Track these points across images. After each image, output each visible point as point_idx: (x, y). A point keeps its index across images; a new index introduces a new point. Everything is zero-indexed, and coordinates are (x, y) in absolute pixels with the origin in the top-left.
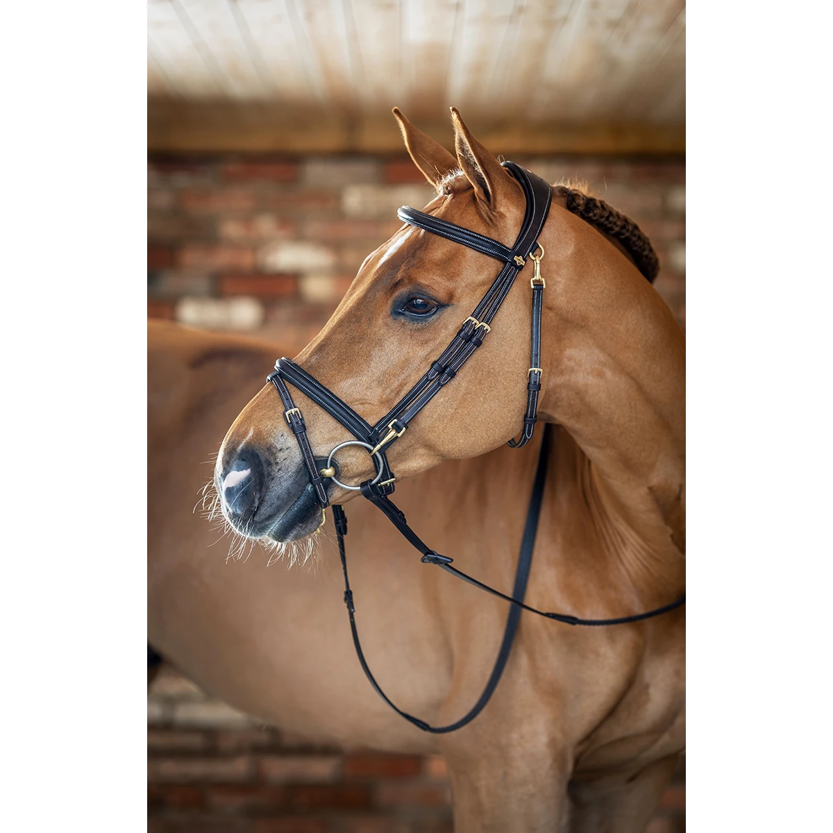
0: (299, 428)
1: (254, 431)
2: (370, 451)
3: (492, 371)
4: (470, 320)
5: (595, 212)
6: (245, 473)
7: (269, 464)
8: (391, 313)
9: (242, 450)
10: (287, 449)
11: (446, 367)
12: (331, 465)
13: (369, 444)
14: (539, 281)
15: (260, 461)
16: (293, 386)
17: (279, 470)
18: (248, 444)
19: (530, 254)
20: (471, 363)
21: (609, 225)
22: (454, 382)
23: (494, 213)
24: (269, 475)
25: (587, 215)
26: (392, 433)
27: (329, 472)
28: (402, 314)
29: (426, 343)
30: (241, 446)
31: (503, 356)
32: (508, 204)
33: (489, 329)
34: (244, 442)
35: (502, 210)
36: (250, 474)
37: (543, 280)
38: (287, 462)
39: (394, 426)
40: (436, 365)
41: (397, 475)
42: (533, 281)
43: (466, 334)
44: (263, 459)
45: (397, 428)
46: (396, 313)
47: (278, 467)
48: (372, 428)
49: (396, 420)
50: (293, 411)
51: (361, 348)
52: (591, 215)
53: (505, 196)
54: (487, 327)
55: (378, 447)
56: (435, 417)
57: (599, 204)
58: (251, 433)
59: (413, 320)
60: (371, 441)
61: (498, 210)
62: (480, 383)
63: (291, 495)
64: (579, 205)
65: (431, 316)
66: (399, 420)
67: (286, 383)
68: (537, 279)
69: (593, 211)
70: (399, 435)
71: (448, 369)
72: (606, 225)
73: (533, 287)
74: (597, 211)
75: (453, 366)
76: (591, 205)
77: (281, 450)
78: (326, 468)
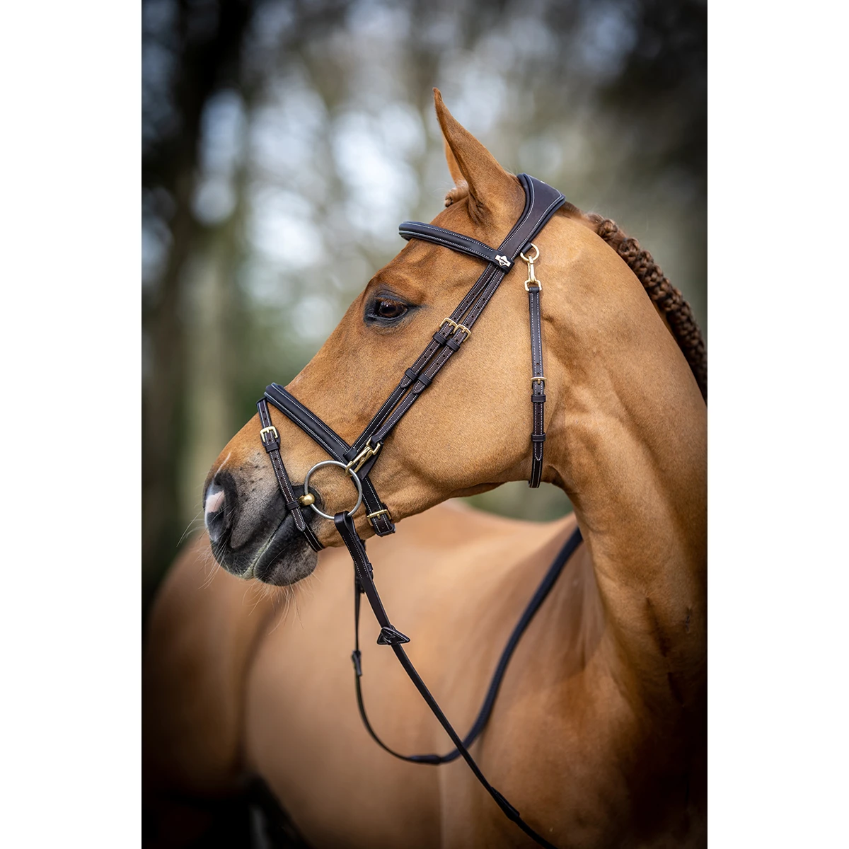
0: (273, 448)
1: (231, 456)
3: (475, 381)
6: (220, 496)
8: (364, 320)
9: (218, 474)
10: (263, 467)
11: (420, 374)
12: (309, 492)
14: (535, 283)
15: (233, 480)
17: (253, 490)
18: (224, 468)
19: (522, 254)
23: (481, 210)
24: (243, 495)
28: (375, 319)
30: (218, 471)
31: (488, 365)
33: (469, 333)
34: (221, 467)
36: (225, 495)
37: (539, 282)
38: (262, 483)
42: (528, 283)
43: (443, 337)
44: (235, 478)
45: (373, 444)
46: (368, 319)
47: (253, 487)
48: (349, 447)
49: (371, 438)
55: (351, 463)
58: (228, 457)
60: (347, 460)
65: (401, 318)
66: (374, 436)
68: (532, 280)
70: (375, 452)
71: (423, 377)
73: (527, 289)
75: (428, 372)
77: (256, 467)
78: (304, 495)
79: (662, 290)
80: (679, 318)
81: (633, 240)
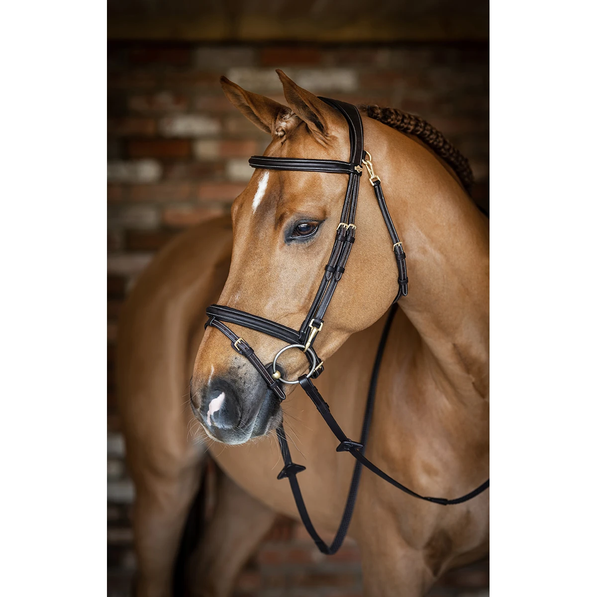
0: (248, 353)
1: (215, 368)
2: (303, 349)
4: (341, 225)
5: (392, 117)
6: (222, 397)
7: (235, 381)
8: (285, 242)
9: (212, 383)
10: (244, 365)
11: (336, 267)
12: (277, 369)
13: (300, 344)
14: (376, 178)
15: (229, 384)
16: (231, 324)
17: (244, 383)
18: (214, 377)
19: (363, 160)
20: (352, 257)
21: (405, 126)
22: (345, 276)
23: (329, 138)
24: (239, 389)
25: (386, 122)
26: (314, 331)
27: (277, 375)
28: (293, 239)
29: (318, 254)
30: (209, 381)
32: (336, 128)
33: (356, 227)
34: (210, 378)
35: (333, 134)
36: (226, 396)
37: (378, 176)
38: (248, 376)
39: (314, 324)
40: (329, 268)
41: (323, 359)
42: (372, 180)
43: (342, 237)
44: (229, 381)
45: (316, 325)
46: (288, 240)
47: (243, 382)
48: (299, 332)
49: (313, 320)
50: (239, 341)
51: (270, 276)
52: (389, 120)
53: (333, 122)
54: (353, 226)
55: (308, 344)
56: (341, 306)
57: (393, 111)
58: (213, 370)
59: (303, 241)
60: (302, 342)
61: (330, 135)
62: (362, 270)
63: (260, 398)
64: (378, 114)
65: (315, 233)
66: (315, 319)
67: (224, 323)
68: (374, 177)
69: (390, 117)
70: (320, 329)
71: (338, 268)
72: (403, 127)
73: (373, 185)
74: (393, 117)
75: (341, 264)
76: (388, 113)
77: (239, 367)
78: (274, 373)
79: (411, 125)
80: (426, 134)
81: (389, 108)
